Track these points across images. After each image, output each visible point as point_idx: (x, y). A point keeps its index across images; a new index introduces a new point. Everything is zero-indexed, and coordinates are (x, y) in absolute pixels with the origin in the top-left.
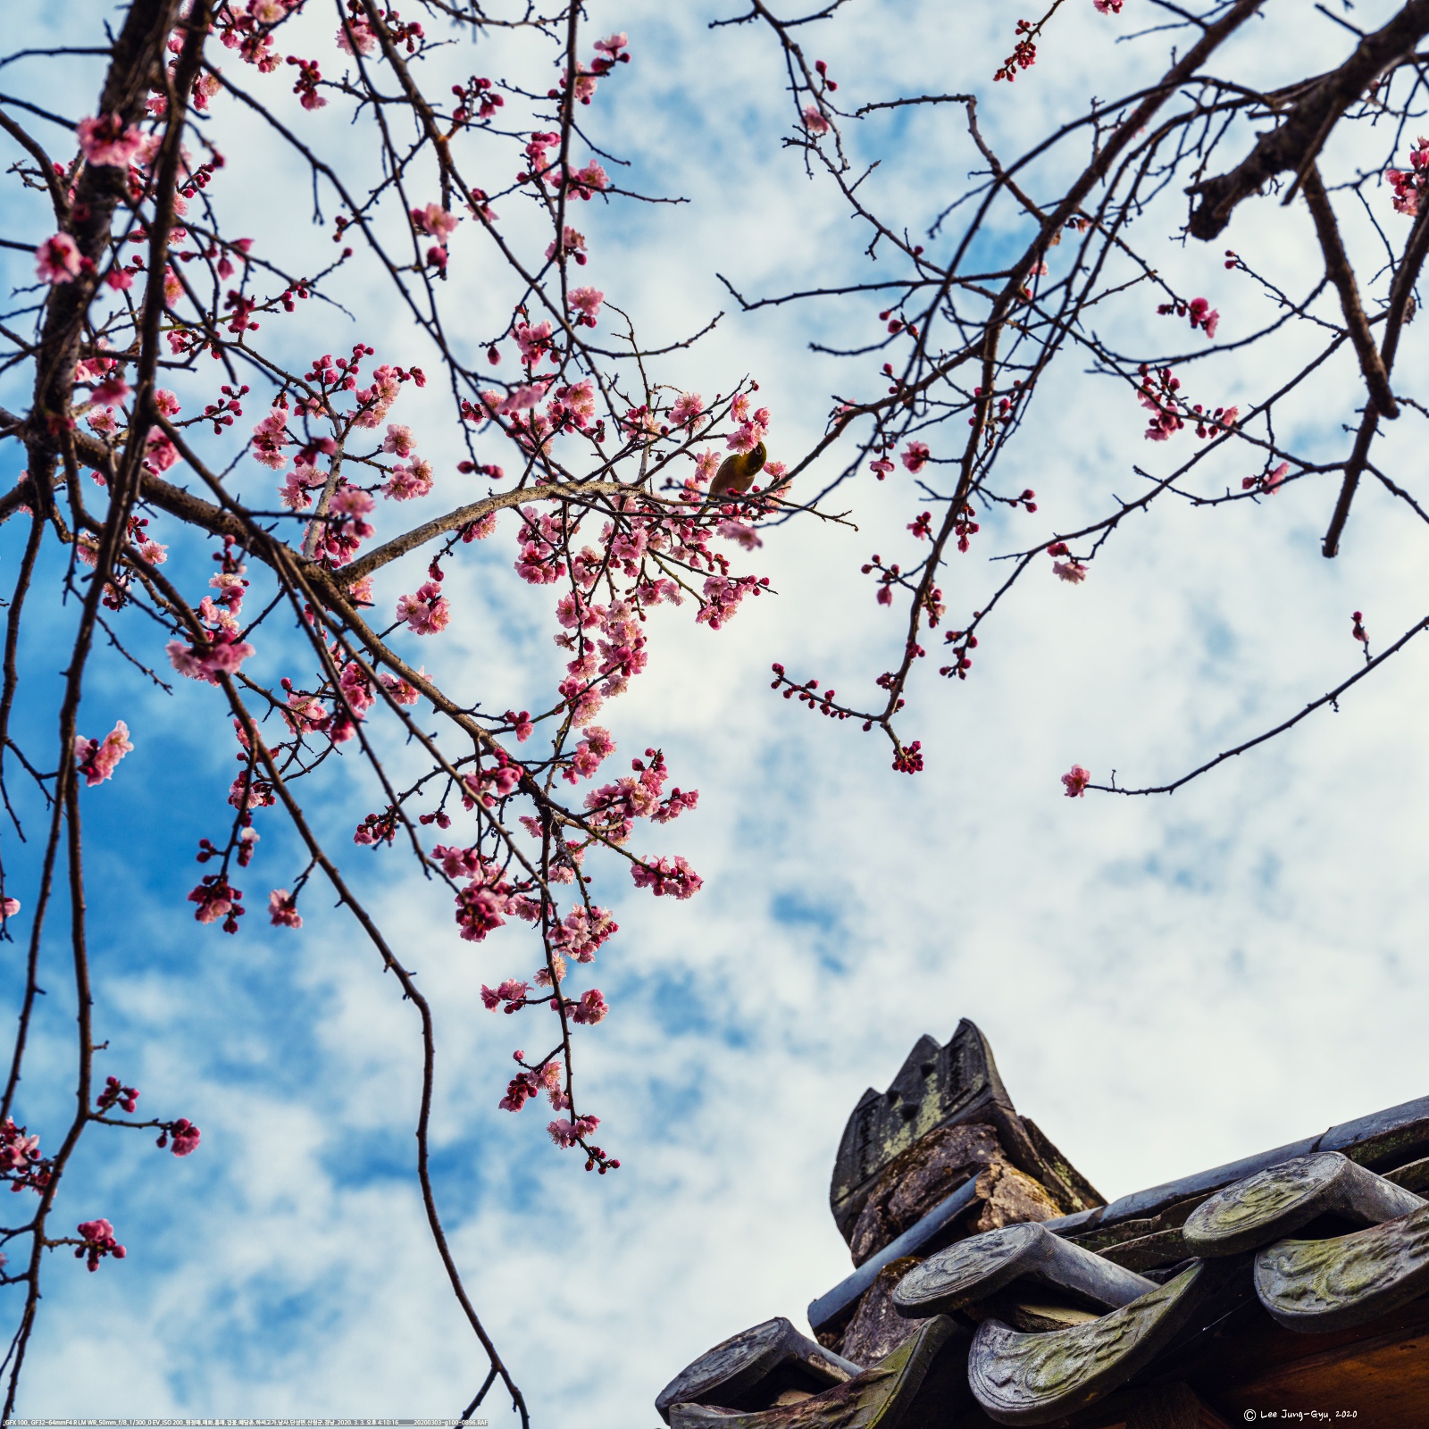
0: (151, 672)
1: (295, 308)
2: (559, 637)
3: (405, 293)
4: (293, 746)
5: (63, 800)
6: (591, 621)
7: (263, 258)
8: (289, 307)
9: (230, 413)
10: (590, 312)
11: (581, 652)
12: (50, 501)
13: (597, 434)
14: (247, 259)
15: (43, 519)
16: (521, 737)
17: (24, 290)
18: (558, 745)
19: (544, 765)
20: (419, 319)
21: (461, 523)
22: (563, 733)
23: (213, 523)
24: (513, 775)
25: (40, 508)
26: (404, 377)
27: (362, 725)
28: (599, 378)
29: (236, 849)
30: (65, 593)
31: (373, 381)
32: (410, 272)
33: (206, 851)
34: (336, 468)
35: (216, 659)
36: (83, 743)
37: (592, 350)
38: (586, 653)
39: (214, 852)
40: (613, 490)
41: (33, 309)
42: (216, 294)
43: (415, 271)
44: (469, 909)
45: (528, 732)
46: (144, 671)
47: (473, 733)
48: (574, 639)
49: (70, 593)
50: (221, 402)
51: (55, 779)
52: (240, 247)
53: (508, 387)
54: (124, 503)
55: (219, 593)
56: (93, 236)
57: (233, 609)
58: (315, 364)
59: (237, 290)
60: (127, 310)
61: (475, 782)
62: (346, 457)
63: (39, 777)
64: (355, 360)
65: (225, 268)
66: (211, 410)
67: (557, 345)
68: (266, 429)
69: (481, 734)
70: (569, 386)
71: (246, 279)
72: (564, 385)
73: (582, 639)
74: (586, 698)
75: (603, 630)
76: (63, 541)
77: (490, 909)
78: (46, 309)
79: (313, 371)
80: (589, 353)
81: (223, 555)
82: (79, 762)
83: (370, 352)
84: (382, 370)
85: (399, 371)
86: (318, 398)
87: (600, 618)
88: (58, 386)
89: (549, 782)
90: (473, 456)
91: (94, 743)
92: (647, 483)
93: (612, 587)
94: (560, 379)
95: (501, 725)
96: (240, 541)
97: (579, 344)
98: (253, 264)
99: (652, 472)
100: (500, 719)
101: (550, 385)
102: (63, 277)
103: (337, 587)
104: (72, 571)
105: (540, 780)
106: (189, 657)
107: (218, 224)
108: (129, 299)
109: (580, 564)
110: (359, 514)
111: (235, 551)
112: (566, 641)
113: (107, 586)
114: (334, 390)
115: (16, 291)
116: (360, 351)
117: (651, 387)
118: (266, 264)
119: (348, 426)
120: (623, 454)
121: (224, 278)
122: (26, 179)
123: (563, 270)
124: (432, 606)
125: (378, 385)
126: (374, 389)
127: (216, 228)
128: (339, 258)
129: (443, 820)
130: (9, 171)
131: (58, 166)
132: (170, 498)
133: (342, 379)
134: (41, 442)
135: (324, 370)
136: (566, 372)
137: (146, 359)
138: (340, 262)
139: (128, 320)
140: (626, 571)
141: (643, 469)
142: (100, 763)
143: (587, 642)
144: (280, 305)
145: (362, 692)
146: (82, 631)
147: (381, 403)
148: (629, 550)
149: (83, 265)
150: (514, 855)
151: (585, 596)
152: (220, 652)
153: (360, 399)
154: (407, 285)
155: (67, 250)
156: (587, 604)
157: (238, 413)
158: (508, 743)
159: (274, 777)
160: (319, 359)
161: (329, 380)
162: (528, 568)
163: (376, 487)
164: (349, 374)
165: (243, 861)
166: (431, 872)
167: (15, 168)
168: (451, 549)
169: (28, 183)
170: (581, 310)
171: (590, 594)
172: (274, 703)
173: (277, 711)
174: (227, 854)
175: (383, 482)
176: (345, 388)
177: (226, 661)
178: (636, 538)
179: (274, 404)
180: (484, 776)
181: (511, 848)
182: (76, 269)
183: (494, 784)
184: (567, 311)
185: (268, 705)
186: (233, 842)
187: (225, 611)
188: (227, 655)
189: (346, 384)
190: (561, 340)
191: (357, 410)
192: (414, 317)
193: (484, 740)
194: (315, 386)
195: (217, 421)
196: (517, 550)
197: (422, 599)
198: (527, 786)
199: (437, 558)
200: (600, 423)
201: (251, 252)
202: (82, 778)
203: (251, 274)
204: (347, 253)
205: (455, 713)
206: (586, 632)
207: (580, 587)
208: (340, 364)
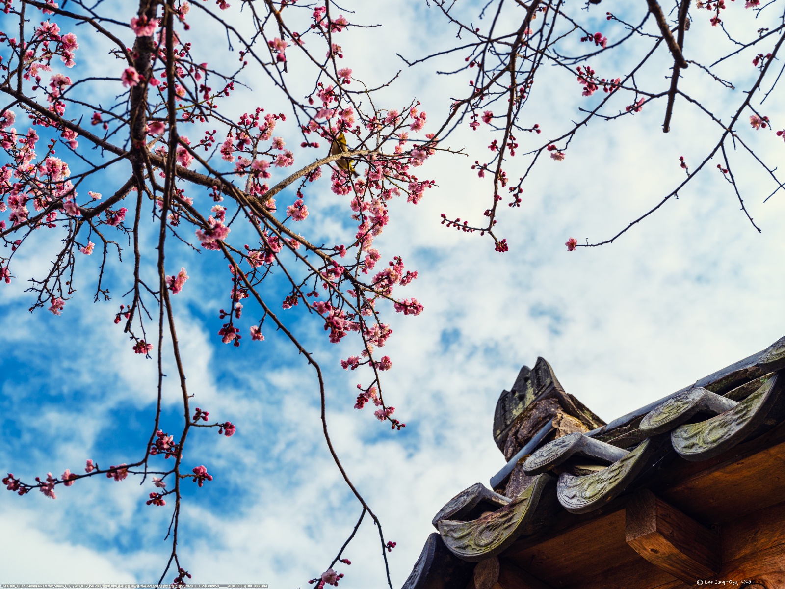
0: (192, 245)
1: (230, 94)
2: (353, 216)
3: (269, 73)
4: (253, 273)
5: (163, 299)
6: (365, 208)
7: (212, 69)
8: (227, 94)
9: (210, 142)
10: (347, 78)
11: (363, 221)
12: (143, 183)
13: (357, 131)
14: (206, 71)
15: (141, 191)
16: (342, 256)
17: (120, 96)
18: (358, 259)
19: (354, 266)
20: (277, 83)
21: (307, 172)
22: (359, 254)
23: (208, 183)
24: (341, 270)
25: (140, 186)
26: (277, 118)
27: (276, 254)
28: (354, 103)
29: (234, 312)
30: (153, 217)
31: (265, 121)
32: (270, 65)
33: (222, 314)
34: (255, 158)
35: (215, 235)
36: (169, 278)
37: (349, 92)
38: (365, 221)
39: (226, 314)
40: (366, 153)
41: (124, 102)
42: (196, 89)
43: (273, 64)
44: (329, 324)
45: (345, 253)
46: (189, 245)
47: (323, 257)
48: (359, 216)
49: (155, 216)
50: (206, 138)
51: (159, 294)
52: (202, 67)
53: (316, 109)
54: (171, 176)
55: (215, 214)
56: (144, 70)
57: (222, 220)
58: (241, 118)
59: (204, 84)
60: (163, 102)
61: (326, 275)
62: (258, 153)
63: (154, 293)
64: (257, 115)
65: (198, 76)
66: (202, 141)
67: (336, 93)
68: (225, 146)
69: (326, 257)
70: (343, 110)
71: (206, 79)
72: (341, 110)
73: (362, 215)
74: (366, 238)
75: (370, 212)
76: (151, 199)
77: (338, 323)
78: (130, 103)
79: (241, 121)
80: (348, 93)
81: (213, 194)
82: (168, 285)
83: (262, 110)
84: (268, 116)
85: (275, 115)
86: (244, 132)
87: (368, 207)
88: (139, 135)
89: (356, 274)
90: (306, 139)
91: (173, 277)
92: (380, 149)
93: (371, 193)
94: (339, 108)
95: (333, 252)
96: (219, 189)
97: (344, 90)
98: (208, 72)
99: (381, 144)
100: (333, 249)
101: (335, 110)
102: (134, 84)
103: (261, 203)
104: (155, 208)
105: (353, 273)
106: (205, 235)
107: (193, 58)
108: (163, 99)
109: (357, 186)
110: (264, 169)
111: (217, 192)
112: (356, 217)
113: (169, 211)
114: (250, 128)
115: (117, 97)
116: (258, 110)
117: (377, 111)
118: (213, 72)
119: (257, 141)
120: (369, 137)
121: (198, 80)
122: (117, 55)
123: (334, 61)
124: (300, 209)
125: (267, 122)
126: (266, 124)
127: (192, 60)
128: (242, 66)
129: (315, 294)
130: (110, 53)
131: (128, 49)
132: (190, 175)
133: (253, 123)
134: (136, 159)
135: (245, 120)
136: (341, 105)
137: (172, 119)
138: (243, 67)
139: (164, 106)
140: (376, 188)
141: (377, 144)
142: (177, 285)
143: (365, 216)
144: (223, 94)
145: (276, 245)
146: (161, 230)
147: (269, 130)
148: (376, 175)
149: (140, 78)
150: (345, 302)
151: (361, 198)
152: (217, 232)
153: (261, 129)
154: (270, 70)
155: (133, 73)
156: (362, 201)
157: (213, 141)
158: (337, 259)
159: (247, 285)
160: (242, 116)
161: (248, 123)
162: (336, 189)
163: (272, 163)
164: (255, 120)
165: (237, 316)
166: (312, 310)
167: (112, 52)
168: (304, 184)
169: (118, 57)
170: (343, 78)
171: (363, 197)
172: (243, 256)
173: (245, 259)
174: (231, 314)
175: (274, 161)
176: (254, 126)
177: (219, 235)
178: (378, 171)
179: (228, 136)
180: (329, 272)
181: (343, 299)
182: (138, 81)
183: (333, 274)
184: (338, 78)
185: (241, 256)
186: (233, 309)
187: (219, 221)
188: (220, 233)
189: (254, 124)
190: (337, 91)
191: (260, 134)
192: (274, 83)
193: (328, 259)
194: (243, 126)
195: (205, 145)
196: (331, 184)
197: (296, 207)
198: (347, 276)
199: (299, 189)
200: (358, 127)
201: (207, 68)
202: (170, 292)
203: (208, 77)
204: (245, 63)
205: (314, 250)
206: (363, 213)
207: (359, 195)
208: (251, 116)
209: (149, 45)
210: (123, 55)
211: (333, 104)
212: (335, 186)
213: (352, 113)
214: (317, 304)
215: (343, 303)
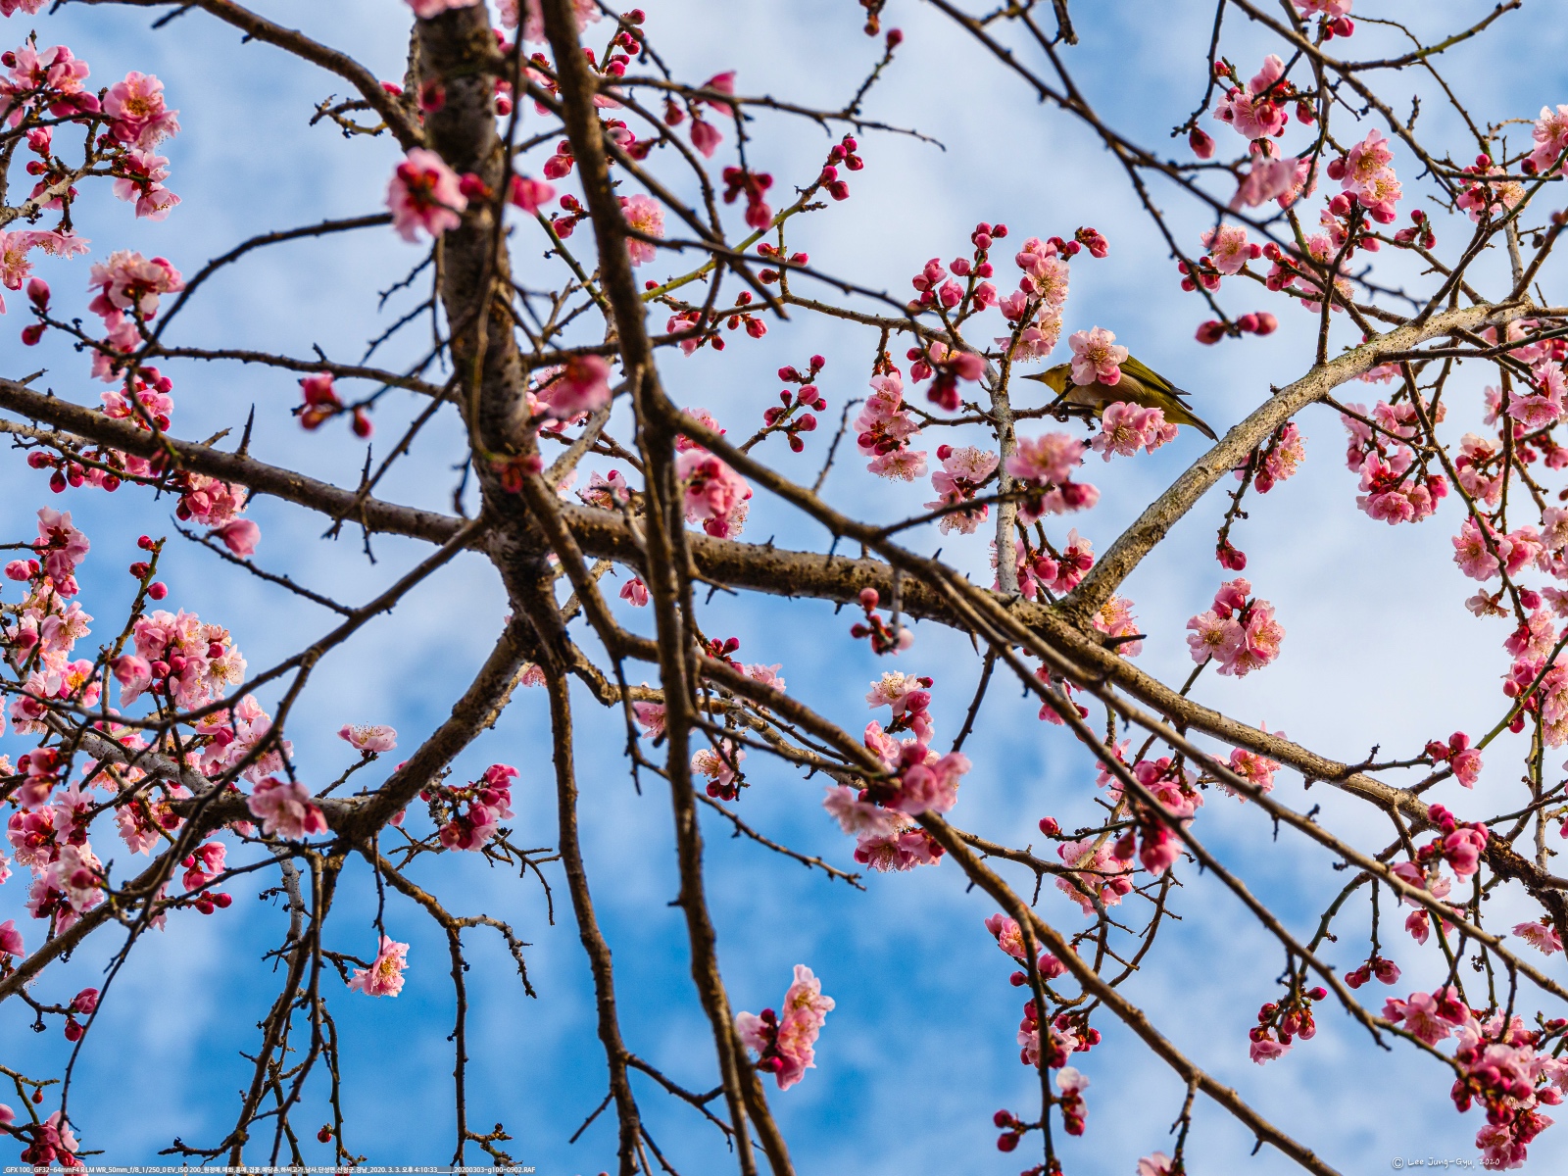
0: (819, 862)
1: (850, 190)
2: (1474, 600)
3: (1006, 57)
4: (1097, 932)
5: (744, 1112)
6: (1518, 557)
7: (759, 94)
8: (839, 191)
9: (807, 409)
10: (1336, 10)
11: (1519, 613)
12: (560, 640)
13: (1419, 236)
14: (733, 105)
15: (560, 674)
16: (1468, 779)
17: (396, 287)
18: (1535, 783)
19: (1522, 818)
20: (1045, 91)
21: (1242, 450)
22: (1536, 760)
23: (837, 586)
24: (1472, 842)
25: (550, 656)
26: (1067, 250)
28: (1387, 114)
30: (634, 773)
31: (1021, 274)
33: (1009, 1130)
34: (1009, 436)
35: (911, 794)
36: (750, 1022)
37: (1358, 67)
38: (1528, 613)
39: (1022, 1128)
40: (1477, 317)
41: (420, 310)
42: (708, 194)
44: (1474, 1083)
45: (1475, 768)
46: (806, 862)
47: (1384, 802)
48: (1500, 595)
49: (641, 768)
50: (786, 396)
51: (722, 1096)
52: (717, 93)
53: (1232, 169)
54: (675, 585)
55: (887, 713)
57: (920, 731)
58: (917, 282)
59: (737, 165)
60: (577, 282)
61: (1413, 874)
62: (1018, 415)
63: (699, 1102)
64: (981, 255)
65: (703, 135)
66: (773, 416)
67: (1301, 88)
68: (874, 417)
69: (1399, 798)
70: (1345, 154)
71: (743, 138)
72: (1336, 155)
73: (1513, 591)
74: (1552, 683)
75: (1544, 567)
76: (605, 702)
77: (1507, 1072)
78: (441, 309)
79: (918, 295)
80: (1355, 75)
81: (867, 625)
82: (753, 1054)
83: (1000, 232)
84: (1028, 249)
85: (1057, 241)
86: (941, 339)
87: (1532, 548)
88: (508, 438)
89: (1541, 849)
90: (1214, 308)
91: (768, 1016)
92: (1531, 290)
93: (1534, 490)
94: (1326, 146)
96: (886, 599)
97: (1335, 65)
98: (744, 109)
99: (1534, 267)
100: (1422, 761)
101: (1313, 162)
102: (445, 220)
103: (1074, 624)
104: (633, 734)
105: (1524, 846)
106: (866, 806)
107: (667, 64)
109: (1467, 468)
110: (1063, 472)
111: (884, 616)
112: (1488, 604)
113: (696, 735)
114: (963, 316)
115: (385, 296)
116: (983, 236)
117: (1483, 131)
118: (768, 102)
119: (1005, 365)
120: (1478, 245)
121: (707, 153)
122: (345, 124)
124: (1245, 620)
125: (1030, 277)
126: (1026, 285)
127: (667, 73)
128: (882, 53)
130: (314, 121)
131: (390, 86)
132: (751, 566)
133: (971, 294)
134: (515, 544)
135: (937, 288)
136: (1331, 132)
137: (630, 343)
138: (887, 58)
139: (583, 296)
140: (1549, 462)
141: (1516, 270)
142: (788, 1046)
143: (1525, 594)
145: (1176, 788)
146: (680, 821)
147: (1044, 308)
148: (1538, 408)
149: (465, 189)
150: (1519, 976)
151: (1494, 518)
152: (914, 781)
153: (1010, 312)
154: (1005, 43)
155: (434, 175)
156: (1503, 530)
157: (819, 406)
159: (1089, 985)
160: (920, 271)
161: (949, 300)
162: (1380, 499)
163: (1087, 443)
164: (979, 281)
165: (1074, 1126)
166: (1386, 1037)
167: (321, 113)
168: (1242, 507)
169: (350, 129)
170: (1320, 13)
171: (1502, 512)
172: (1040, 868)
174: (1044, 1124)
175: (1092, 435)
176: (979, 306)
177: (928, 794)
178: (1546, 382)
179: (877, 372)
180: (1424, 858)
181: (1510, 965)
182: (460, 202)
183: (1443, 865)
184: (1296, 21)
185: (1031, 873)
186: (1047, 1100)
188: (927, 782)
189: (980, 299)
191: (1009, 333)
192: (1033, 91)
193: (1406, 807)
194: (930, 321)
195: (789, 430)
197: (1224, 615)
198: (1504, 862)
199: (1224, 532)
200: (1419, 214)
201: (739, 89)
202: (766, 1079)
203: (747, 127)
204: (894, 40)
205: (1342, 777)
206: (1517, 578)
207: (1481, 506)
208: (959, 268)
209: (475, 47)
210: (371, 118)
211: (1292, 138)
212: (1372, 487)
213: (1383, 157)
214: (1399, 1008)
215: (1513, 979)
